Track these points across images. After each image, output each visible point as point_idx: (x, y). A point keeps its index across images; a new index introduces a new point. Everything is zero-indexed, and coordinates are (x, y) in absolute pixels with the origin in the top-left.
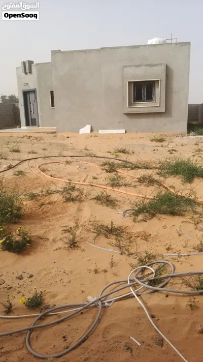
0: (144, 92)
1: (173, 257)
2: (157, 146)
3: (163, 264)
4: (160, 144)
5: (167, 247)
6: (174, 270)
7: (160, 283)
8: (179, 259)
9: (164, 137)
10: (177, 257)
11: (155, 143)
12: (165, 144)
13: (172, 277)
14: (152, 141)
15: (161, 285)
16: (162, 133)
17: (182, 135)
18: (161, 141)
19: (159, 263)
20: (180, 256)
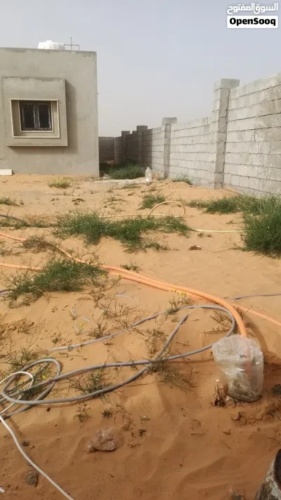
0: (36, 116)
1: (62, 352)
2: (58, 194)
3: (46, 364)
4: (61, 191)
5: (54, 338)
6: (61, 370)
7: (40, 392)
8: (70, 353)
9: (68, 181)
10: (66, 351)
11: (54, 190)
12: (68, 191)
13: (57, 380)
14: (51, 186)
15: (40, 396)
16: (66, 176)
17: (92, 178)
18: (64, 186)
19: (42, 363)
20: (70, 349)
